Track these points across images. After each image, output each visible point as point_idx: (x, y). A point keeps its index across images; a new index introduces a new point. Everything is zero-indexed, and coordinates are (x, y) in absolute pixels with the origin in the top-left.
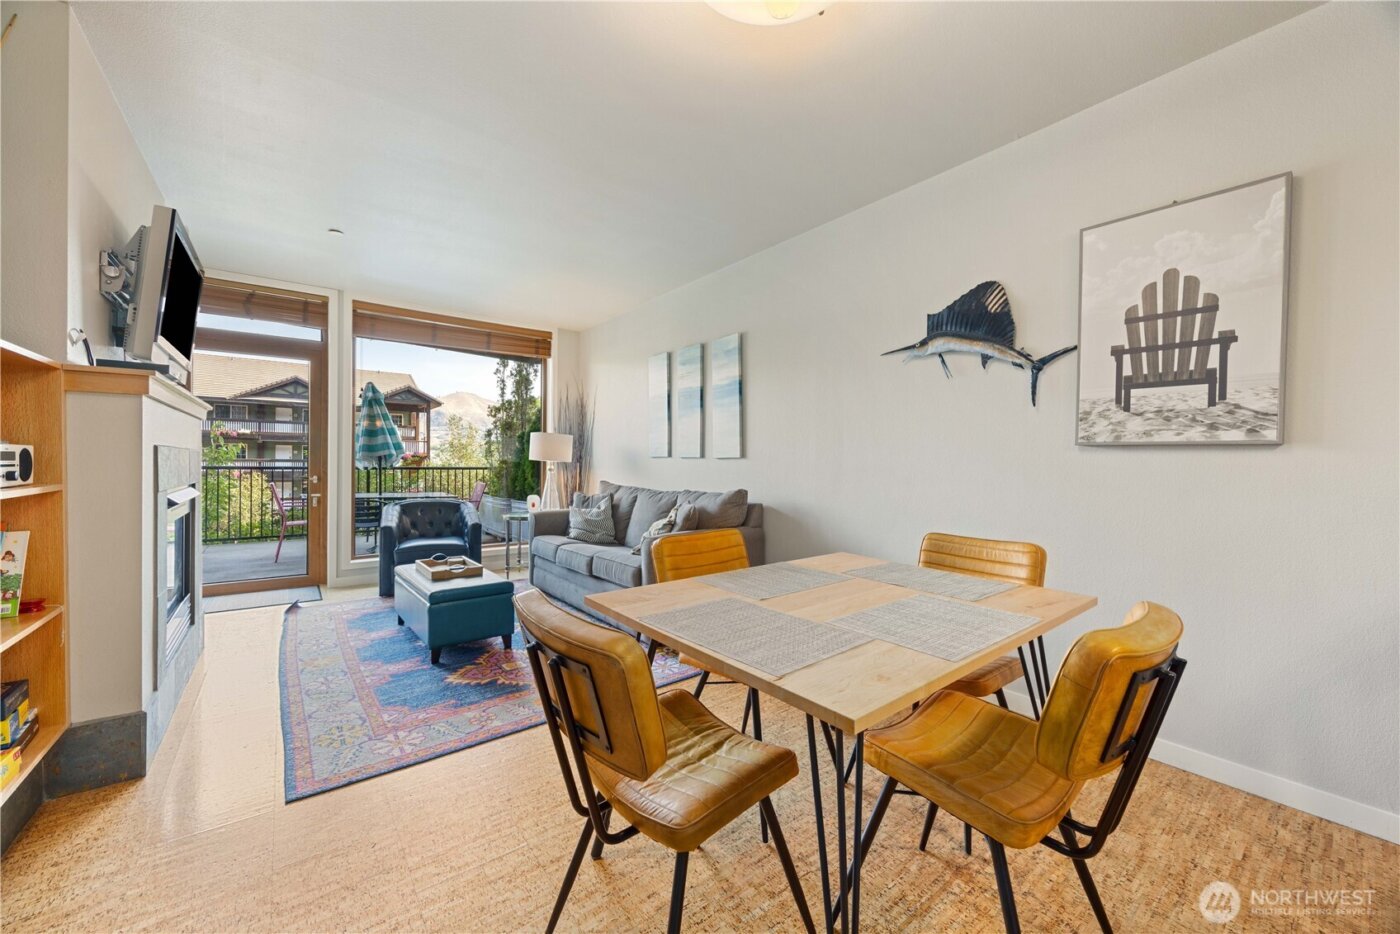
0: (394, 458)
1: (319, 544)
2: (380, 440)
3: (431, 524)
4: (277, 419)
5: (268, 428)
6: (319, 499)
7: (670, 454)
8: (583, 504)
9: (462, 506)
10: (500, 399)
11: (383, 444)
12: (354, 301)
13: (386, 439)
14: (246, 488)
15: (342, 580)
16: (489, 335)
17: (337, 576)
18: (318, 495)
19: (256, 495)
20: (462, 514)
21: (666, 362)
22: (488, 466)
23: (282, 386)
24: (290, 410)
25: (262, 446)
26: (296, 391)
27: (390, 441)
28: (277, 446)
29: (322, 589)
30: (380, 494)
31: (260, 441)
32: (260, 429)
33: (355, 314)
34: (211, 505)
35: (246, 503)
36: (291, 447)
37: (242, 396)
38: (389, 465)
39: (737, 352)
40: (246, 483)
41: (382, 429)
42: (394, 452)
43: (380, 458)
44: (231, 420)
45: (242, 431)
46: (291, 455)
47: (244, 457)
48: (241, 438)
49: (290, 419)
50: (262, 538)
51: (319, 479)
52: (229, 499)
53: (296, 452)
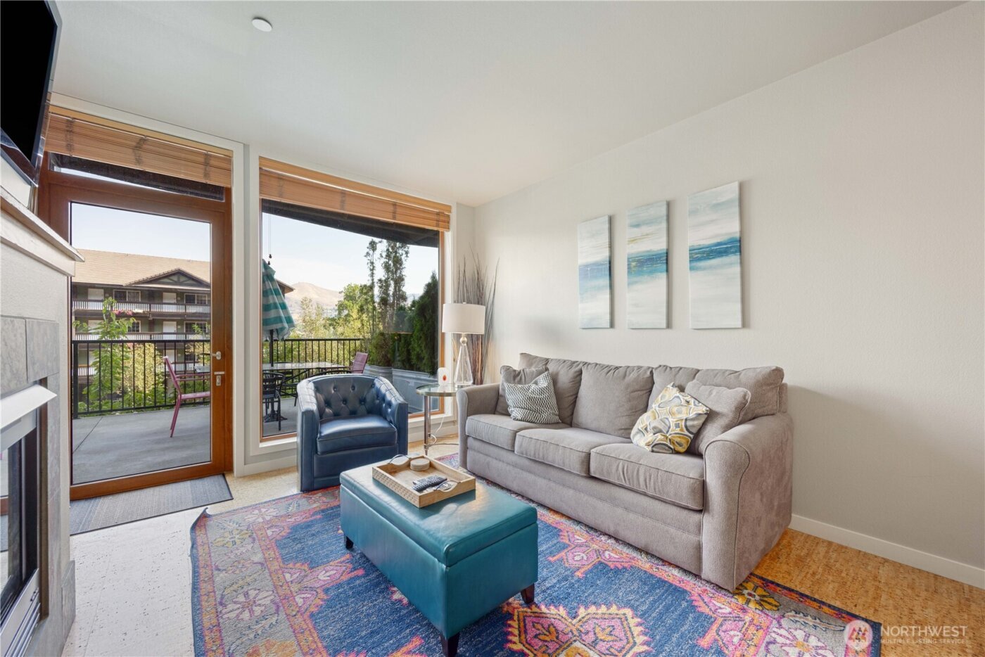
0: (286, 331)
1: (224, 427)
2: (272, 314)
3: (345, 401)
4: (164, 301)
5: (156, 309)
6: (223, 378)
7: (612, 325)
8: (514, 379)
9: (376, 381)
10: (370, 278)
12: (261, 158)
13: (279, 312)
14: (140, 356)
15: (253, 468)
17: (245, 464)
18: (223, 373)
19: (149, 361)
20: (378, 391)
21: (607, 226)
22: (361, 337)
23: (168, 276)
24: (175, 294)
25: (153, 322)
26: (179, 280)
27: (282, 315)
28: (165, 322)
29: (227, 478)
30: (272, 365)
31: (151, 318)
32: (150, 308)
33: (263, 173)
34: (104, 376)
35: (139, 367)
36: (175, 323)
37: (135, 283)
38: (281, 338)
39: (737, 203)
40: (139, 351)
41: (275, 304)
42: (286, 325)
43: (271, 332)
44: (127, 302)
45: (137, 311)
46: (175, 329)
47: (138, 331)
48: (135, 315)
49: (175, 301)
50: (156, 407)
51: (223, 355)
52: (123, 370)
53: (179, 327)
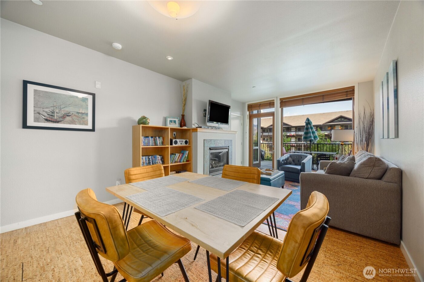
7: (383, 137)
11: (310, 136)
16: (323, 96)
23: (337, 119)
30: (311, 152)
33: (281, 102)
43: (310, 141)
